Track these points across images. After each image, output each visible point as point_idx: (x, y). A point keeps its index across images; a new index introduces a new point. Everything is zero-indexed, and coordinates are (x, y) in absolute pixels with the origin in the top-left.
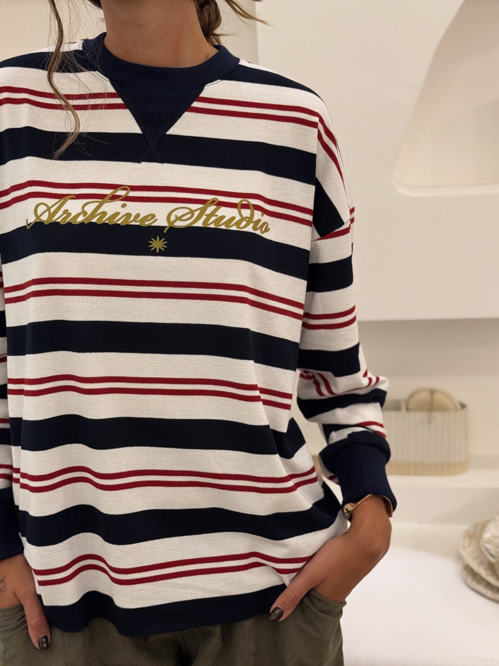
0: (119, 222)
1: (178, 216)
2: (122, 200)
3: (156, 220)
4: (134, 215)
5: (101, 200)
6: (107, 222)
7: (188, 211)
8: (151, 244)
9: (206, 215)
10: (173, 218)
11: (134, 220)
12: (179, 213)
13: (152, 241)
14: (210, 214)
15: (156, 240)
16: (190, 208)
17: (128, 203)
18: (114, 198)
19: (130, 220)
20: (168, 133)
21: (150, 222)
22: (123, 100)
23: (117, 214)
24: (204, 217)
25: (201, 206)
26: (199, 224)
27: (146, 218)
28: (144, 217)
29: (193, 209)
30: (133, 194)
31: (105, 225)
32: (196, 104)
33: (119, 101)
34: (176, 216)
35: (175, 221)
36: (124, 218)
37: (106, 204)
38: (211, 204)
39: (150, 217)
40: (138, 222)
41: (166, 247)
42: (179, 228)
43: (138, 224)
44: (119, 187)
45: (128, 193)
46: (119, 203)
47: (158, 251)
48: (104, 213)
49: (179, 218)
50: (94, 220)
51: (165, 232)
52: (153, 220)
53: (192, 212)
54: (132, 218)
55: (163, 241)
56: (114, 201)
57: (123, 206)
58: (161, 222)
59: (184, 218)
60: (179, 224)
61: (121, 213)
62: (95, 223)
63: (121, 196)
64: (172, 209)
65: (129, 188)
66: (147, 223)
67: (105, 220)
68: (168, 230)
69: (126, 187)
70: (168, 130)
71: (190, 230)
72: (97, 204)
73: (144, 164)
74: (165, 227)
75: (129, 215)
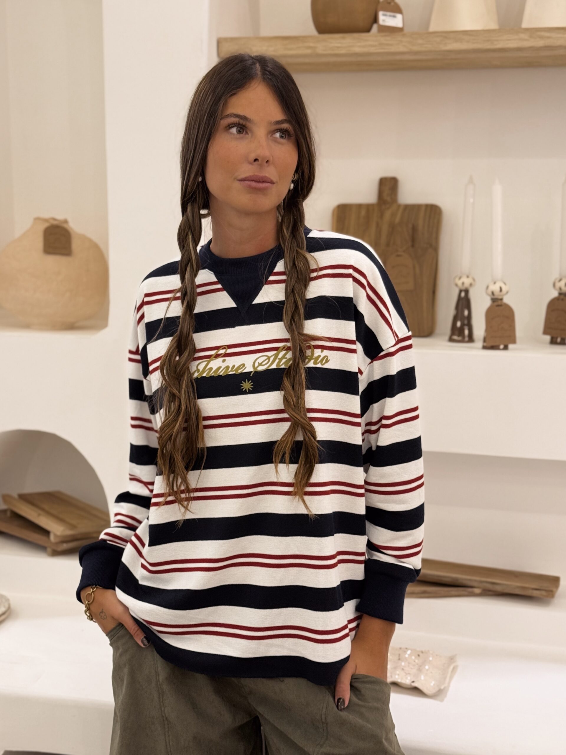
0: (221, 374)
1: (260, 363)
2: (222, 357)
3: (246, 367)
4: (231, 367)
5: (209, 359)
6: (213, 375)
7: (266, 358)
8: (243, 386)
9: (278, 359)
10: (256, 364)
11: (231, 371)
12: (260, 360)
13: (243, 384)
14: (282, 357)
15: (245, 383)
16: (267, 355)
17: (227, 358)
18: (217, 356)
19: (229, 371)
20: (254, 303)
21: (242, 370)
22: (222, 285)
23: (219, 368)
24: (277, 361)
25: (274, 352)
26: (274, 366)
27: (239, 368)
28: (238, 367)
29: (270, 355)
30: (230, 351)
31: (212, 377)
32: (271, 278)
33: (219, 286)
34: (258, 363)
35: (258, 367)
36: (224, 370)
37: (212, 362)
38: (282, 349)
39: (242, 366)
40: (233, 371)
41: (252, 387)
42: (261, 371)
43: (234, 373)
44: (220, 348)
45: (226, 351)
46: (220, 359)
47: (247, 391)
48: (211, 369)
49: (260, 364)
50: (204, 375)
51: (251, 375)
52: (244, 368)
53: (269, 358)
54: (230, 369)
55: (251, 383)
56: (217, 359)
57: (224, 361)
58: (249, 369)
59: (263, 364)
60: (261, 368)
61: (222, 367)
62: (205, 377)
63: (222, 354)
64: (256, 358)
65: (226, 347)
66: (240, 371)
67: (212, 373)
68: (253, 374)
69: (225, 347)
70: (253, 301)
71: (268, 372)
72: (206, 363)
73: (238, 328)
74: (252, 372)
75: (228, 367)
